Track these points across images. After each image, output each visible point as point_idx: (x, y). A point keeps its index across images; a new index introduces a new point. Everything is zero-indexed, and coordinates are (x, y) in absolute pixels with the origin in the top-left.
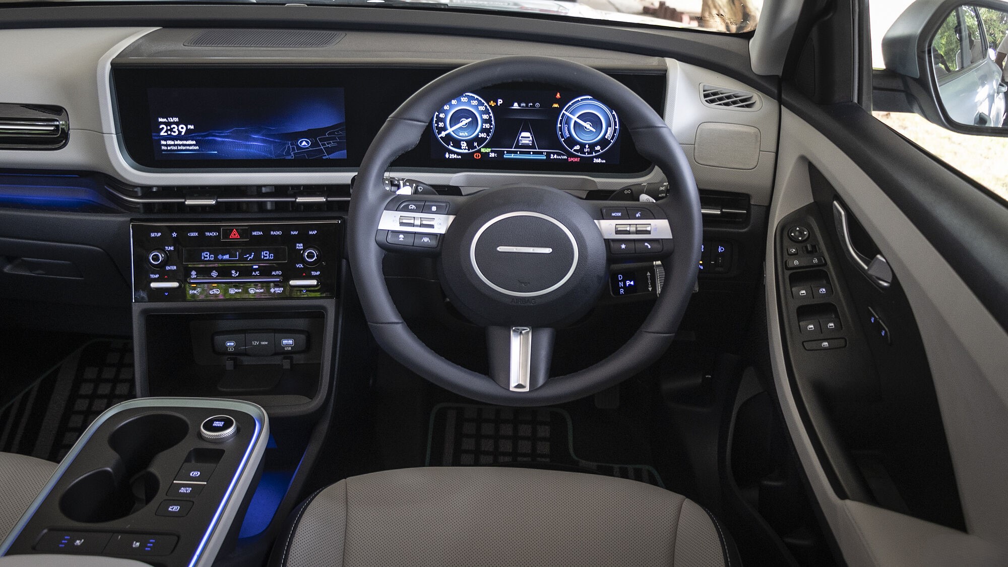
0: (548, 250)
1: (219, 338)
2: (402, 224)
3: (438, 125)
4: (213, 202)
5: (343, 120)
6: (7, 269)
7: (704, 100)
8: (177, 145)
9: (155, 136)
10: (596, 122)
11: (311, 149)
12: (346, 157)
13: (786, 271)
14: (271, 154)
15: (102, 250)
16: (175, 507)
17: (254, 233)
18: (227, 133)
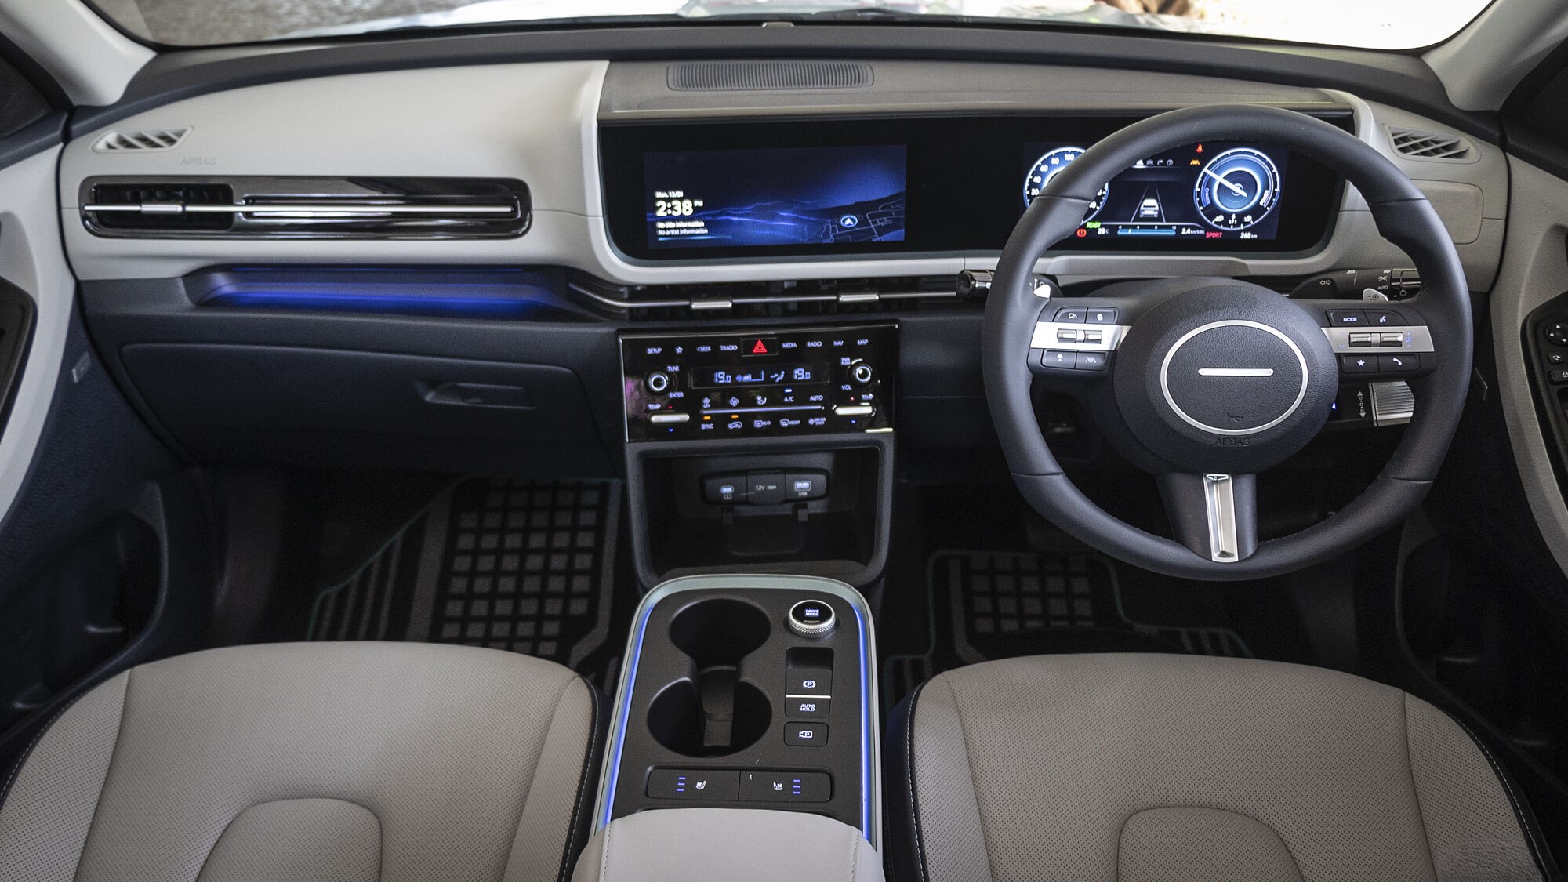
0: (1269, 372)
1: (710, 483)
2: (1061, 339)
3: (1031, 192)
4: (729, 305)
5: (903, 189)
6: (430, 397)
7: (1395, 148)
8: (679, 228)
9: (650, 217)
10: (1248, 182)
11: (857, 229)
12: (903, 239)
13: (1551, 387)
14: (803, 236)
15: (570, 371)
16: (807, 733)
17: (786, 345)
18: (747, 209)
